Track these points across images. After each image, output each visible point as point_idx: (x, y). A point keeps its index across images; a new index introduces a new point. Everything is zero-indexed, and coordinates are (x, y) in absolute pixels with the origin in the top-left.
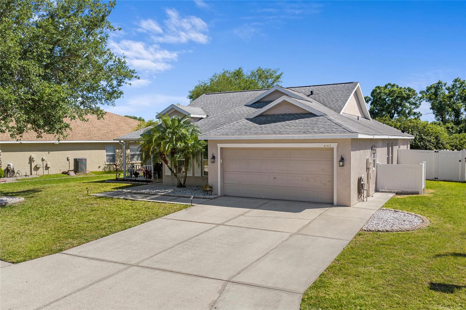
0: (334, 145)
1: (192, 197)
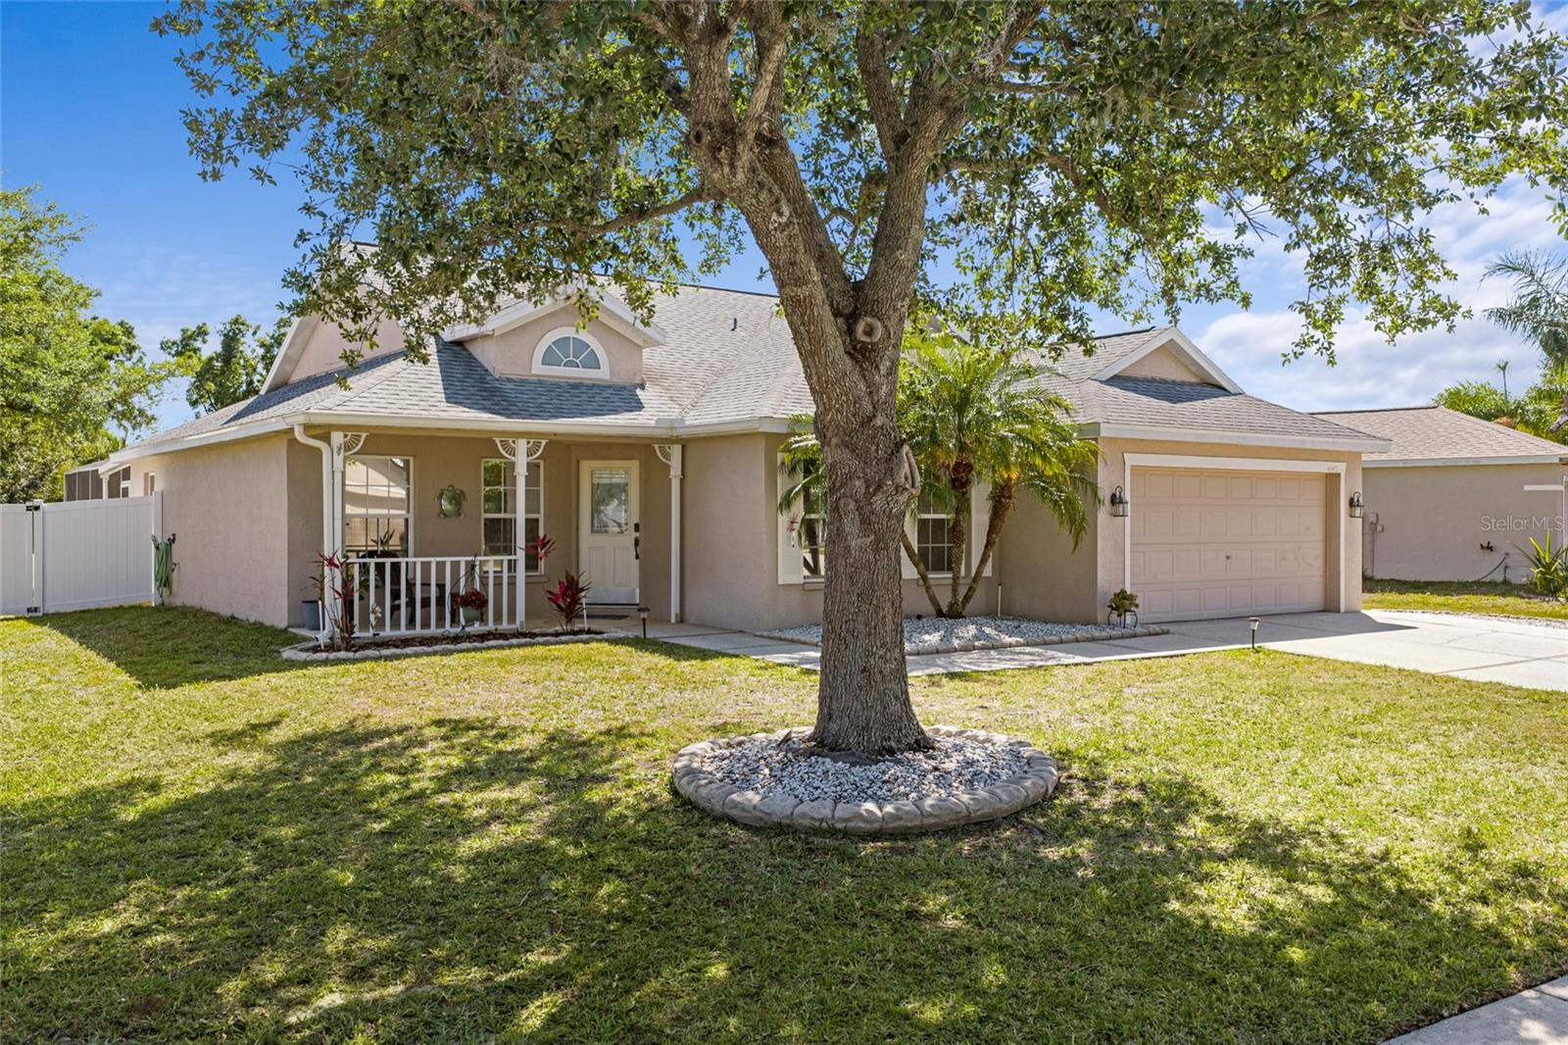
0: (1342, 468)
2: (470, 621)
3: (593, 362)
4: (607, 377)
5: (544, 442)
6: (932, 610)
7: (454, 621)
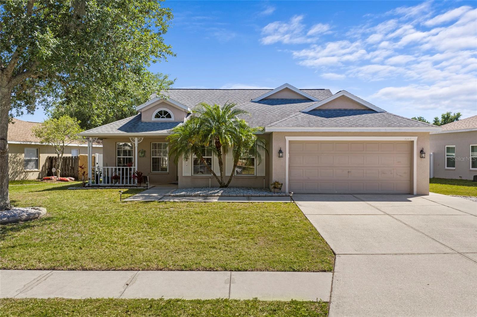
0: (415, 139)
1: (292, 193)
2: (116, 183)
3: (169, 116)
4: (173, 120)
5: (143, 138)
6: (219, 185)
7: (112, 182)
